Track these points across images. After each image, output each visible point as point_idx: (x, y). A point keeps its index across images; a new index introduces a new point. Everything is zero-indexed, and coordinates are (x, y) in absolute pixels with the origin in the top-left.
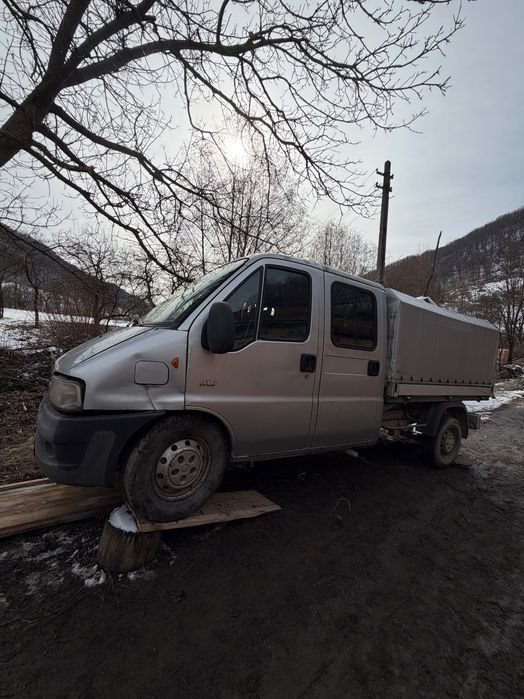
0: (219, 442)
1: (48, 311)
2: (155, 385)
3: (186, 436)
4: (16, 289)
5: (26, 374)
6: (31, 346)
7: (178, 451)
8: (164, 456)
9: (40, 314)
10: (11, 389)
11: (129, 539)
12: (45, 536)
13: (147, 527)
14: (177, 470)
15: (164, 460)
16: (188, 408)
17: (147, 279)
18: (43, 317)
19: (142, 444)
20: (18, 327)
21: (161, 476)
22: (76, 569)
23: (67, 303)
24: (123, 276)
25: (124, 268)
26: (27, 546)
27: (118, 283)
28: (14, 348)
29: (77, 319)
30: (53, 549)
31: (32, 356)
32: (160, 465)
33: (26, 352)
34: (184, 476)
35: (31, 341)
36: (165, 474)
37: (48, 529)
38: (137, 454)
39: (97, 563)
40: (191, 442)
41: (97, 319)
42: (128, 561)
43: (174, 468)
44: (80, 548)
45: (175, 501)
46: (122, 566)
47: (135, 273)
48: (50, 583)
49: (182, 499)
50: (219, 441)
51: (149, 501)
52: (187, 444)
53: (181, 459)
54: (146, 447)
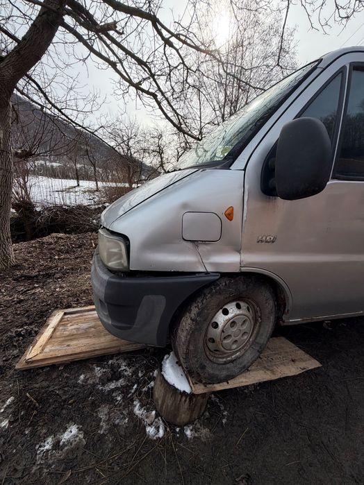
0: (270, 305)
1: (103, 181)
2: (204, 242)
3: (238, 298)
4: (84, 167)
5: (94, 221)
6: (96, 203)
7: (230, 315)
8: (214, 320)
9: (99, 183)
10: (87, 231)
11: (184, 399)
12: (110, 362)
13: (200, 389)
14: (229, 336)
15: (216, 326)
16: (244, 269)
17: (160, 152)
18: (100, 184)
19: (194, 310)
20: (88, 191)
21: (213, 341)
22: (138, 411)
23: (113, 175)
24: (144, 150)
25: (145, 145)
26: (98, 371)
27: (142, 156)
28: (86, 204)
29: (119, 185)
30: (117, 380)
31: (96, 209)
32: (211, 329)
33: (93, 207)
34: (236, 341)
35: (95, 200)
36: (218, 340)
37: (111, 356)
38: (189, 321)
39: (155, 409)
40: (242, 304)
41: (131, 184)
42: (184, 417)
43: (226, 334)
44: (138, 382)
45: (225, 363)
46: (178, 420)
47: (152, 148)
48: (117, 421)
49: (232, 361)
50: (271, 303)
51: (203, 367)
52: (238, 307)
53: (233, 323)
54: (199, 314)
